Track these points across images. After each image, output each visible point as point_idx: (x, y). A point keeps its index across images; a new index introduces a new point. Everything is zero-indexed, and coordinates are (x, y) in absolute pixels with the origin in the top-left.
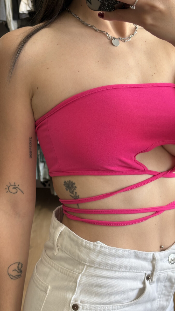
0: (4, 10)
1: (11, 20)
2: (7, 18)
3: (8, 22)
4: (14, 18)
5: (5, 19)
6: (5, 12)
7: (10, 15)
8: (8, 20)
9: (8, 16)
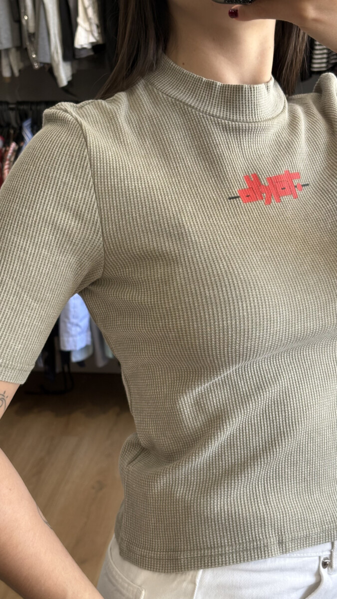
0: (47, 43)
1: (59, 61)
2: (52, 58)
3: (54, 65)
4: (65, 58)
5: (47, 60)
6: (47, 48)
7: (57, 53)
8: (55, 61)
9: (53, 53)
